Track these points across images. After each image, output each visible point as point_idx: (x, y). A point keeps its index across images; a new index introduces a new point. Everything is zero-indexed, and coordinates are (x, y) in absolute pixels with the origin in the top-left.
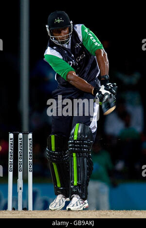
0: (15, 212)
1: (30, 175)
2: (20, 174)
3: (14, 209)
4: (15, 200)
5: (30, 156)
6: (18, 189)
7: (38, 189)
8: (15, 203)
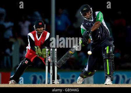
0: (49, 84)
1: (56, 68)
2: (51, 67)
3: (48, 83)
4: (49, 79)
5: (56, 59)
6: (50, 74)
7: (59, 74)
8: (49, 81)
